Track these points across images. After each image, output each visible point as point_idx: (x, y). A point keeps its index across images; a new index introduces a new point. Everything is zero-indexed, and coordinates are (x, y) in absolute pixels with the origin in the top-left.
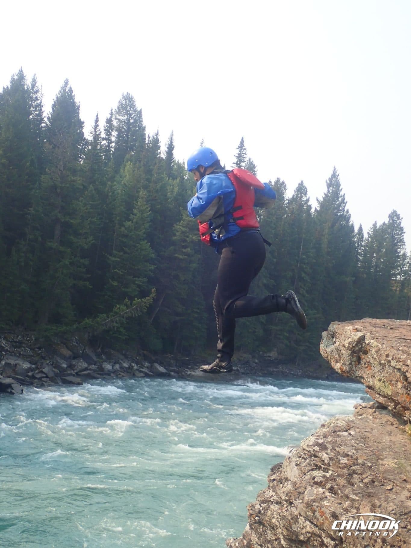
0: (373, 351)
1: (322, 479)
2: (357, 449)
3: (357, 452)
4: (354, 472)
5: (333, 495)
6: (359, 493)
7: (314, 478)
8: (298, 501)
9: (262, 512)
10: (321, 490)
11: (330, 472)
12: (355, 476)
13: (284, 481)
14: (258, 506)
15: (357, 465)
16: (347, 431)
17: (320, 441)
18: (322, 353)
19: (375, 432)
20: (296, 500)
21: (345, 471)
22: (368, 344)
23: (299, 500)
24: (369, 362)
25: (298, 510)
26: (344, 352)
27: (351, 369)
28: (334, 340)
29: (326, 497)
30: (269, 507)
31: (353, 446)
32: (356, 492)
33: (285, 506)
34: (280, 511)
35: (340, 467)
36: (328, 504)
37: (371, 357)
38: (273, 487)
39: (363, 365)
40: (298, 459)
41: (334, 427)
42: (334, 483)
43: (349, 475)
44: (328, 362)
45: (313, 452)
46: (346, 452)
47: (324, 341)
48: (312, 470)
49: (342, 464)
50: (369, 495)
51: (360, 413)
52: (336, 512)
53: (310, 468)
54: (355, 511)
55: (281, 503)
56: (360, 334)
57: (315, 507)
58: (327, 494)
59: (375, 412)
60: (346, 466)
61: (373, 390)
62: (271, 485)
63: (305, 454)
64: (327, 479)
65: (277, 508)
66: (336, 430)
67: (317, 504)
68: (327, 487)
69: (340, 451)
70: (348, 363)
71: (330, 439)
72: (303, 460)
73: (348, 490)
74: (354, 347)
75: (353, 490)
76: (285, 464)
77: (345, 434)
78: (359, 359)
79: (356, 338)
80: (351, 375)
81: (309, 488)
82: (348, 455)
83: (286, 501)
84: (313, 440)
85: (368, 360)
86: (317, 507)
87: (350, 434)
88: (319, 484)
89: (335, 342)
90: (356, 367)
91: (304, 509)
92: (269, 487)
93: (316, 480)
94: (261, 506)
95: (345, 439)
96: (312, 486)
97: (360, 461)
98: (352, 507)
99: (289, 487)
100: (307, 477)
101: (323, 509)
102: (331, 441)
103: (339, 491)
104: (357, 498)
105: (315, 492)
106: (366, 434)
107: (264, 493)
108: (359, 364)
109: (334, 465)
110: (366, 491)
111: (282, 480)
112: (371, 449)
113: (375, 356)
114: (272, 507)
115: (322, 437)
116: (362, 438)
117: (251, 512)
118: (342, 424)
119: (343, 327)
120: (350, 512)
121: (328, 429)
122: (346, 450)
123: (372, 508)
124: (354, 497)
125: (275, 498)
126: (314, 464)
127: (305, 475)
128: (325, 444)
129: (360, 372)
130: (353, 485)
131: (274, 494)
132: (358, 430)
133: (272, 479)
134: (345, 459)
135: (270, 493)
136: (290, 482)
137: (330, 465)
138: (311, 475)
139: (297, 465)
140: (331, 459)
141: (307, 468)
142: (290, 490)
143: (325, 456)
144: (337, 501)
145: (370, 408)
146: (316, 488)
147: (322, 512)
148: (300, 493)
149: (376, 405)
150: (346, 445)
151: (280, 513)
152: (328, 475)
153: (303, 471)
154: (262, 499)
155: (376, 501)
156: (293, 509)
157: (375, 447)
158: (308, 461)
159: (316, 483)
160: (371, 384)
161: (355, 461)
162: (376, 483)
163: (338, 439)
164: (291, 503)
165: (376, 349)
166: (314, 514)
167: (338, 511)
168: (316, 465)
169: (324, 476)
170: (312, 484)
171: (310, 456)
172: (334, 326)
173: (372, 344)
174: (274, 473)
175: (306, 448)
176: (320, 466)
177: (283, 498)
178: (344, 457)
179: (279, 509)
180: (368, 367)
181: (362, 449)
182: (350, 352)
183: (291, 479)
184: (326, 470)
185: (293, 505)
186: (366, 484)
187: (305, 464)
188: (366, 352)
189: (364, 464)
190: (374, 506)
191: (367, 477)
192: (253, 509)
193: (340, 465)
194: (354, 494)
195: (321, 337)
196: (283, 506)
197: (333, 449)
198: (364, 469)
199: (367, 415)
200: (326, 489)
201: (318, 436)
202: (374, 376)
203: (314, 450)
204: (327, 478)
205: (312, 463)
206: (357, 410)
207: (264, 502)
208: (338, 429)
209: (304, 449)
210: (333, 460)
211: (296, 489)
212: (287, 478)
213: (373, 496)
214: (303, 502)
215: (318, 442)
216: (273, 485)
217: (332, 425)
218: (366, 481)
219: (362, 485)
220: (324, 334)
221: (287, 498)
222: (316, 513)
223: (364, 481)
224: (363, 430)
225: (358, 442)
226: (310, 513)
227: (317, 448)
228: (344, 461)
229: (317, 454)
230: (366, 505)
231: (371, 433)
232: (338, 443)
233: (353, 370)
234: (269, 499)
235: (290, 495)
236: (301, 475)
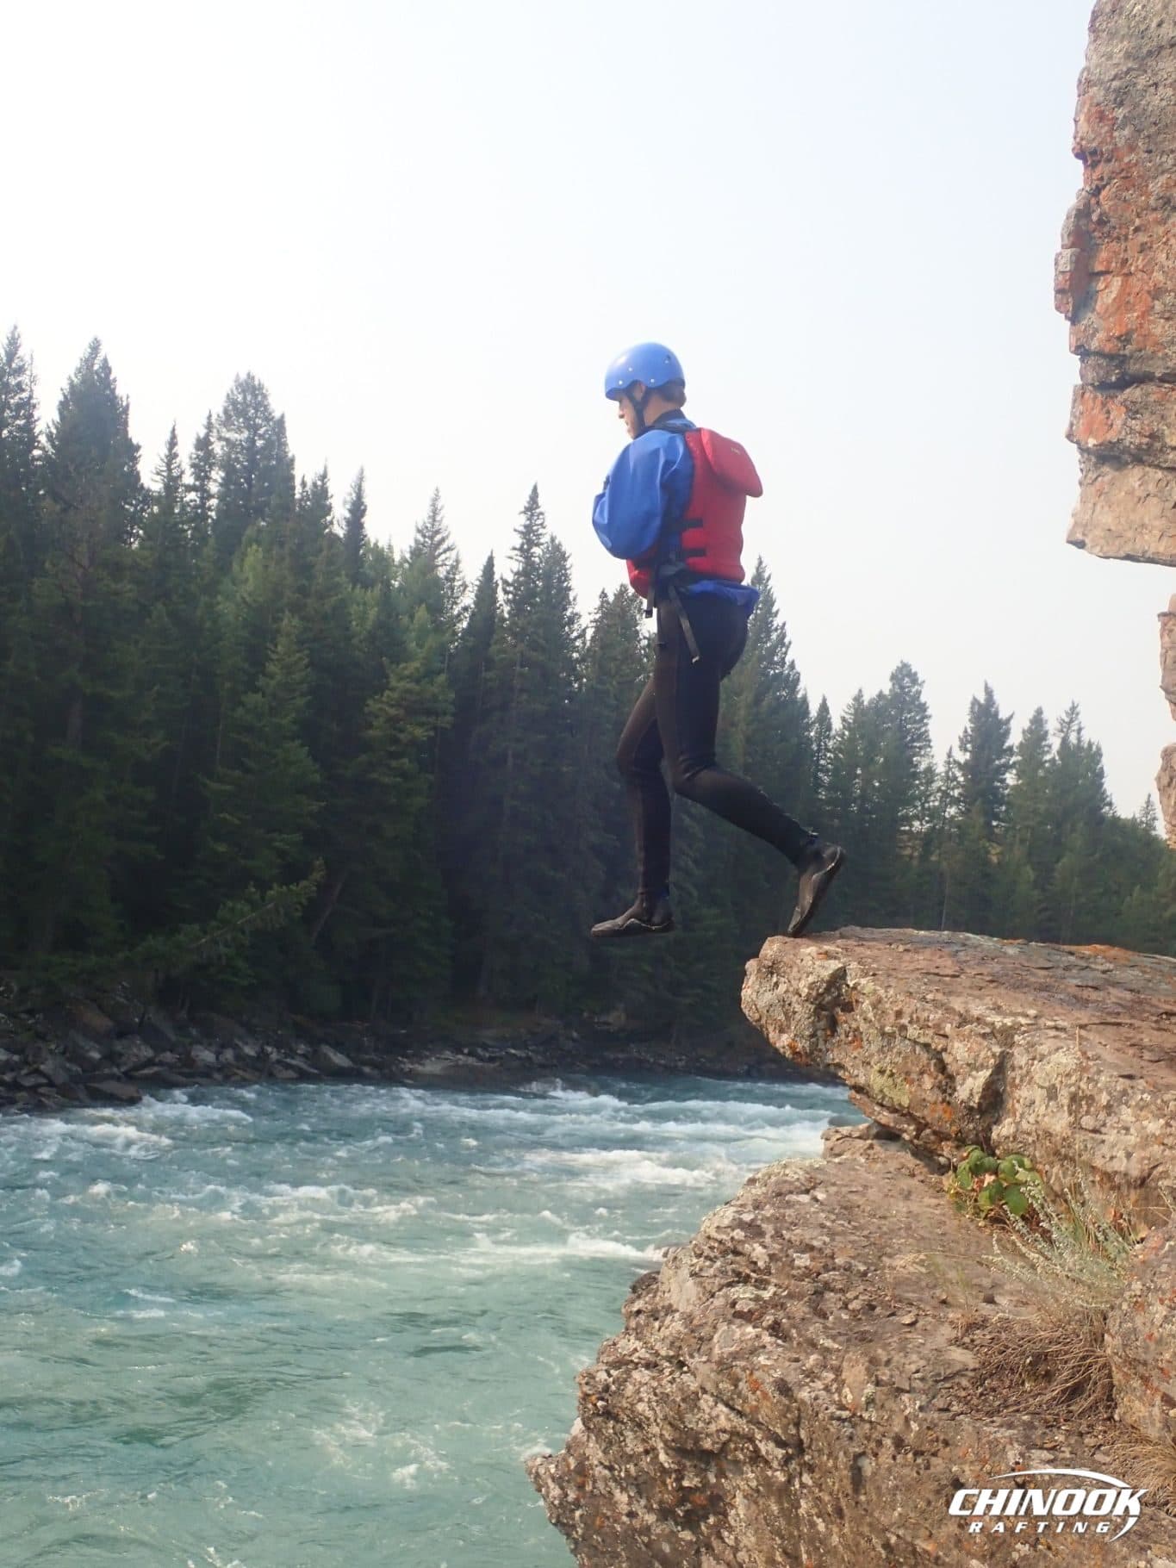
0: (866, 1005)
1: (752, 1305)
2: (832, 1234)
3: (833, 1240)
4: (827, 1287)
5: (780, 1342)
6: (840, 1334)
7: (734, 1304)
8: (697, 1359)
9: (613, 1388)
10: (750, 1330)
11: (772, 1289)
12: (829, 1295)
13: (662, 1314)
14: (602, 1376)
15: (834, 1269)
16: (807, 1192)
17: (747, 1217)
18: (746, 1012)
19: (872, 1193)
20: (692, 1356)
21: (807, 1286)
22: (854, 988)
23: (701, 1356)
24: (857, 1029)
25: (699, 1379)
26: (798, 1008)
27: (814, 1047)
28: (775, 979)
29: (764, 1347)
30: (630, 1376)
31: (822, 1226)
32: (834, 1332)
33: (667, 1372)
34: (655, 1384)
35: (794, 1276)
36: (769, 1363)
37: (862, 1017)
38: (635, 1329)
39: (843, 1037)
40: (695, 1260)
41: (777, 1183)
42: (781, 1314)
43: (815, 1293)
44: (762, 1032)
45: (730, 1244)
46: (807, 1241)
47: (750, 983)
48: (730, 1285)
49: (799, 1268)
50: (864, 1338)
51: (837, 1151)
52: (788, 1379)
53: (724, 1281)
54: (831, 1376)
55: (656, 1365)
56: (834, 965)
57: (738, 1370)
58: (767, 1338)
59: (871, 1147)
60: (808, 1273)
61: (867, 1094)
62: (633, 1324)
63: (712, 1248)
64: (765, 1306)
65: (647, 1378)
66: (784, 1190)
67: (743, 1363)
68: (764, 1324)
69: (793, 1238)
70: (807, 1033)
71: (769, 1211)
72: (708, 1263)
73: (814, 1329)
74: (822, 994)
75: (825, 1327)
76: (666, 1273)
77: (805, 1198)
78: (833, 1024)
79: (826, 974)
80: (814, 1060)
81: (723, 1327)
82: (812, 1248)
83: (669, 1359)
84: (728, 1214)
85: (854, 1025)
86: (744, 1369)
87: (816, 1200)
88: (747, 1317)
89: (776, 984)
90: (826, 1041)
91: (712, 1375)
92: (627, 1329)
93: (738, 1307)
94: (610, 1375)
95: (803, 1212)
96: (730, 1322)
97: (839, 1261)
98: (825, 1367)
99: (675, 1326)
100: (719, 1302)
101: (757, 1374)
102: (773, 1215)
103: (794, 1331)
104: (836, 1346)
105: (737, 1336)
106: (854, 1197)
107: (615, 1344)
108: (833, 1036)
109: (780, 1271)
110: (856, 1330)
111: (658, 1311)
112: (866, 1233)
113: (870, 1015)
114: (636, 1375)
115: (750, 1208)
116: (846, 1208)
117: (586, 1389)
118: (796, 1177)
119: (794, 948)
120: (819, 1378)
121: (764, 1189)
122: (807, 1237)
123: (873, 1368)
124: (829, 1343)
125: (642, 1353)
126: (733, 1271)
127: (713, 1296)
128: (759, 1222)
129: (835, 1052)
130: (825, 1317)
131: (638, 1344)
132: (833, 1189)
133: (635, 1309)
134: (807, 1256)
135: (634, 1343)
136: (677, 1315)
137: (770, 1274)
138: (726, 1296)
139: (693, 1275)
140: (772, 1257)
141: (717, 1281)
142: (679, 1332)
143: (758, 1252)
144: (789, 1355)
145: (860, 1138)
146: (740, 1326)
147: (756, 1381)
148: (701, 1339)
149: (874, 1131)
150: (806, 1224)
151: (655, 1389)
152: (766, 1295)
153: (709, 1288)
154: (611, 1359)
155: (880, 1351)
156: (685, 1377)
157: (873, 1228)
158: (718, 1264)
159: (739, 1315)
160: (862, 1080)
161: (830, 1262)
162: (878, 1310)
163: (788, 1212)
164: (682, 1364)
165: (873, 998)
166: (736, 1386)
167: (793, 1378)
168: (738, 1274)
169: (757, 1299)
170: (729, 1317)
171: (724, 1253)
172: (772, 948)
173: (863, 988)
174: (639, 1297)
175: (714, 1234)
176: (748, 1276)
177: (663, 1353)
178: (803, 1252)
179: (654, 1378)
180: (853, 1041)
181: (843, 1233)
182: (813, 1007)
183: (681, 1310)
184: (761, 1284)
185: (685, 1369)
186: (854, 1313)
187: (711, 1271)
188: (848, 1008)
189: (848, 1268)
190: (874, 1361)
191: (856, 1298)
192: (592, 1382)
193: (794, 1272)
194: (828, 1337)
195: (745, 973)
196: (661, 1371)
197: (778, 1235)
198: (849, 1277)
199: (853, 1153)
200: (764, 1329)
201: (741, 1206)
202: (869, 1063)
203: (732, 1238)
204: (765, 1302)
205: (729, 1268)
206: (830, 1144)
207: (618, 1364)
208: (786, 1188)
209: (709, 1238)
210: (777, 1260)
211: (693, 1331)
212: (670, 1306)
213: (871, 1341)
214: (709, 1361)
215: (741, 1220)
216: (638, 1324)
217: (773, 1179)
218: (854, 1305)
219: (845, 1317)
220: (751, 965)
221: (671, 1353)
222: (741, 1385)
223: (850, 1307)
224: (844, 1190)
225: (833, 1217)
226: (725, 1386)
227: (739, 1234)
228: (803, 1260)
229: (740, 1248)
230: (857, 1361)
231: (864, 1195)
232: (789, 1220)
233: (820, 1050)
234: (627, 1358)
235: (677, 1344)
236: (704, 1299)
